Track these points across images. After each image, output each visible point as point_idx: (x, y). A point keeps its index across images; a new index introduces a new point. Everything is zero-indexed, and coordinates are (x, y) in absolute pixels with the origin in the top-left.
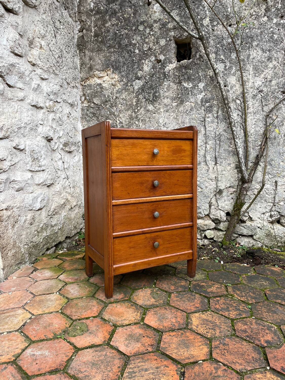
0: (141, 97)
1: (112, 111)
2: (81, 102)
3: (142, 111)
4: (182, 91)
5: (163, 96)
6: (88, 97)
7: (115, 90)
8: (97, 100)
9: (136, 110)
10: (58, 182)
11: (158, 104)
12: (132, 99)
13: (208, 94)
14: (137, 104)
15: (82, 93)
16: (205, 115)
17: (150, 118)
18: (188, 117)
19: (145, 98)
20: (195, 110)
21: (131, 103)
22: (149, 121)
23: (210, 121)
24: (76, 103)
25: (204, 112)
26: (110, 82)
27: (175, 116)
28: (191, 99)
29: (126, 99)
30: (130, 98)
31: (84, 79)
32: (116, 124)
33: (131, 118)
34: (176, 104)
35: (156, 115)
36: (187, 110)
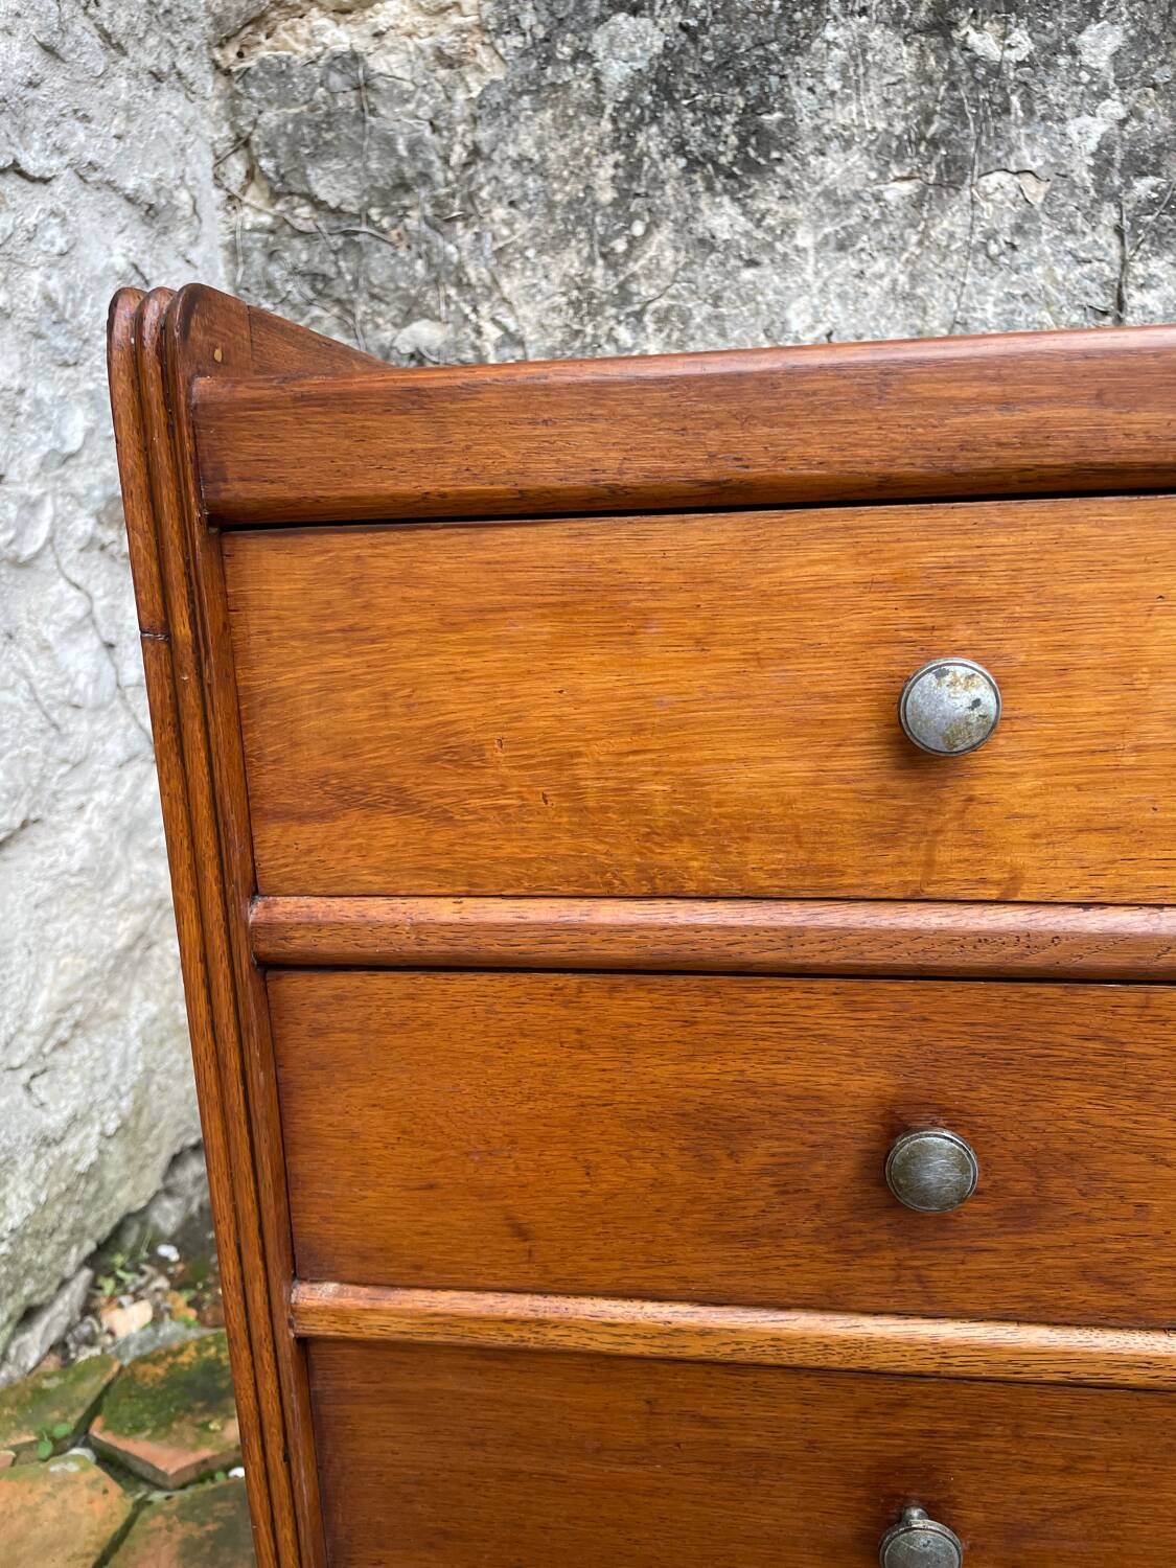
0: (650, 140)
1: (446, 259)
2: (218, 196)
3: (662, 248)
4: (953, 86)
5: (817, 128)
6: (273, 155)
7: (460, 96)
8: (338, 175)
9: (620, 246)
10: (73, 801)
11: (777, 189)
12: (588, 159)
13: (1149, 113)
14: (624, 196)
15: (226, 131)
16: (1124, 264)
17: (717, 299)
18: (995, 286)
19: (680, 149)
20: (1048, 230)
21: (575, 188)
22: (709, 319)
23: (1158, 308)
24: (183, 196)
25: (1115, 241)
26: (426, 42)
27: (903, 279)
28: (1025, 152)
29: (544, 159)
30: (576, 153)
31: (235, 22)
32: (474, 347)
33: (584, 302)
34: (907, 188)
35: (766, 277)
36: (991, 235)
